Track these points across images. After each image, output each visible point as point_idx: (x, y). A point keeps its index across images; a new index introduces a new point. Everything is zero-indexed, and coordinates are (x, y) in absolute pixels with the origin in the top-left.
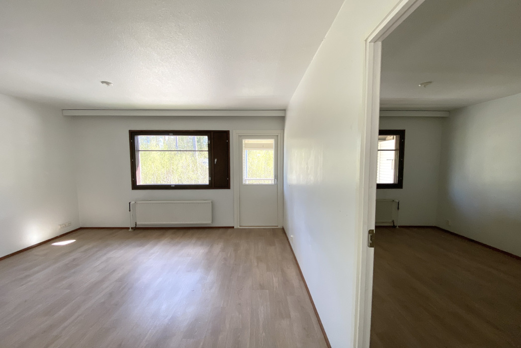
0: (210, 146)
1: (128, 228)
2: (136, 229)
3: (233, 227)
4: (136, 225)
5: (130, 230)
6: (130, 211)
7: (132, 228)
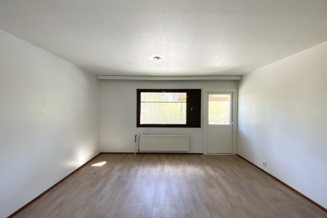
0: (188, 99)
1: (133, 153)
2: (138, 154)
3: (202, 154)
4: (139, 151)
5: (135, 154)
6: (135, 141)
7: (136, 153)
